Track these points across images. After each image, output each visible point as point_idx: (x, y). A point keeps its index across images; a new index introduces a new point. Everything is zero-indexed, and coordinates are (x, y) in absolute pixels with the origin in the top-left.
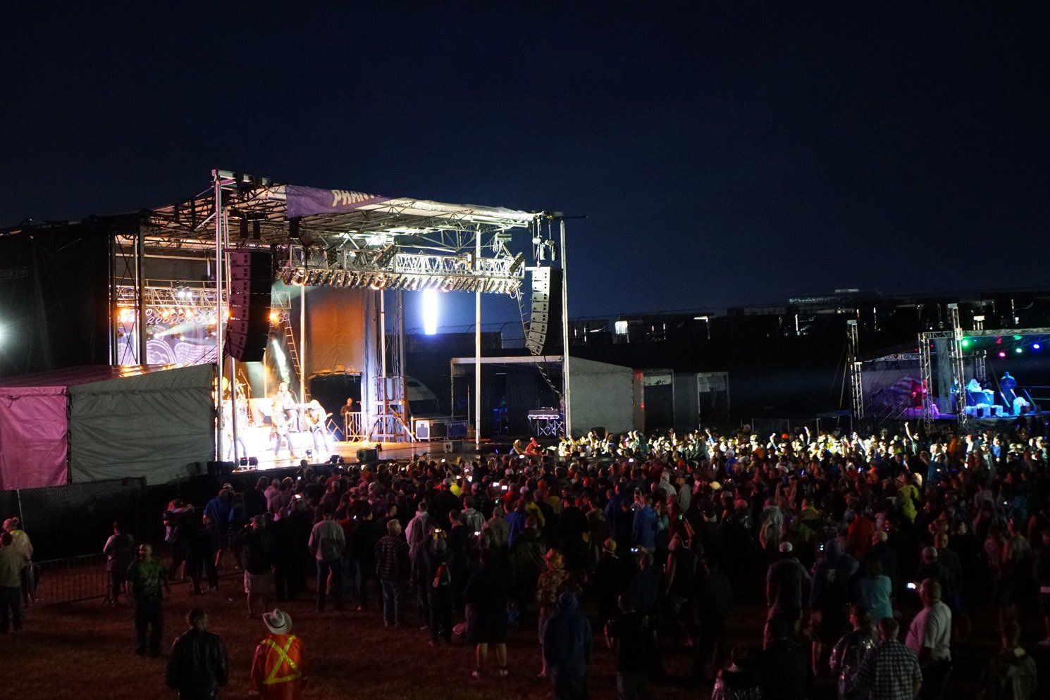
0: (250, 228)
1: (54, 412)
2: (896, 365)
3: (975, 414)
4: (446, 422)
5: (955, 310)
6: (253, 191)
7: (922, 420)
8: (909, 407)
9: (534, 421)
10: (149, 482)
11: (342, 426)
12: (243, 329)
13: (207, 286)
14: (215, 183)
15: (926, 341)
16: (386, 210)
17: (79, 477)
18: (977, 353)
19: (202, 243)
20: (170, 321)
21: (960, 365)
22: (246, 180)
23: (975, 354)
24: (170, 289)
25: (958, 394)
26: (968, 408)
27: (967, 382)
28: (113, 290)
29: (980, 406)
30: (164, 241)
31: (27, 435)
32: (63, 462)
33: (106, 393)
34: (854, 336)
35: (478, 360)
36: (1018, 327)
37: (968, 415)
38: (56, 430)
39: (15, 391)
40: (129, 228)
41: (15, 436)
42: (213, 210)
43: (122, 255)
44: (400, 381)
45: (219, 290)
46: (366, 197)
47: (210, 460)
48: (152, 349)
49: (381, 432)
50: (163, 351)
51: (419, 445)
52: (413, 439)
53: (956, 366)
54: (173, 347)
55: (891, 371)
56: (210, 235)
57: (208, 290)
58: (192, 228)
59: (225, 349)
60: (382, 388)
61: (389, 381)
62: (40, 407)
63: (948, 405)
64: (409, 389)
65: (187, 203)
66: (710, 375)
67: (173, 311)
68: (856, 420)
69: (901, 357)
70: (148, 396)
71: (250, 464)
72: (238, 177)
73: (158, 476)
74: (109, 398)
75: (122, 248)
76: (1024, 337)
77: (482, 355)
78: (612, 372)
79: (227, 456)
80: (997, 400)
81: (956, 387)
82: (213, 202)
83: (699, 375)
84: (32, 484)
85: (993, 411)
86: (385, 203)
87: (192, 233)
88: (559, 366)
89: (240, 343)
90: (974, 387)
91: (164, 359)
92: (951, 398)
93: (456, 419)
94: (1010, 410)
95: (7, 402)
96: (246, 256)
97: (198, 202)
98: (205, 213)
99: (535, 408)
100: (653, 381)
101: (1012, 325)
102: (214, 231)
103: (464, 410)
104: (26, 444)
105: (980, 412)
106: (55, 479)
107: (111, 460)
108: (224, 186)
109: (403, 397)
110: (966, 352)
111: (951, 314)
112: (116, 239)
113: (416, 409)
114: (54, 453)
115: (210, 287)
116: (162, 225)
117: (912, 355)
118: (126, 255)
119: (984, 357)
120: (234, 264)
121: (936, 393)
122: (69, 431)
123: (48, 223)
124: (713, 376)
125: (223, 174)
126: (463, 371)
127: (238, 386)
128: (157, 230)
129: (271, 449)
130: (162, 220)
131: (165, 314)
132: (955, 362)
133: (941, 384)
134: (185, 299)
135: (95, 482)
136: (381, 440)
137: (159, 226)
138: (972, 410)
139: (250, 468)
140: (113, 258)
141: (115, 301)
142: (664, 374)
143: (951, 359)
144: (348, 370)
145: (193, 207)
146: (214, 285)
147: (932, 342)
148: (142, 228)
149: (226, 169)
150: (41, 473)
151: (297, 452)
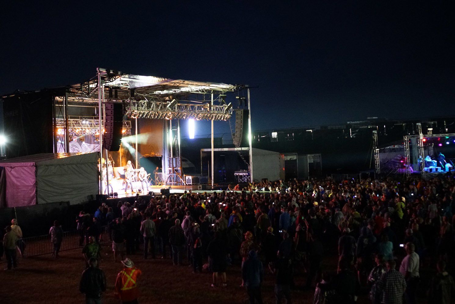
0: (113, 93)
1: (30, 174)
2: (394, 150)
3: (429, 171)
4: (199, 177)
5: (420, 126)
6: (114, 77)
7: (405, 174)
8: (400, 168)
9: (237, 176)
10: (71, 204)
11: (154, 179)
12: (111, 137)
14: (98, 73)
15: (407, 139)
16: (172, 85)
17: (41, 201)
18: (430, 144)
19: (93, 100)
20: (79, 134)
21: (422, 150)
22: (111, 72)
23: (429, 144)
24: (79, 120)
25: (421, 162)
26: (426, 168)
27: (425, 157)
28: (55, 120)
29: (431, 167)
30: (76, 99)
31: (19, 184)
32: (34, 195)
33: (52, 165)
34: (375, 137)
36: (447, 133)
37: (426, 171)
38: (31, 181)
39: (13, 164)
40: (61, 94)
41: (13, 184)
42: (97, 86)
43: (58, 105)
44: (179, 159)
45: (100, 120)
46: (163, 79)
47: (97, 194)
48: (72, 146)
49: (171, 181)
50: (76, 147)
51: (187, 187)
52: (185, 184)
53: (420, 150)
54: (81, 145)
55: (392, 153)
56: (96, 96)
57: (95, 120)
58: (88, 94)
59: (103, 146)
60: (171, 162)
61: (174, 159)
62: (23, 171)
64: (183, 163)
65: (86, 83)
67: (80, 130)
68: (377, 174)
69: (396, 146)
70: (70, 166)
71: (115, 196)
72: (108, 71)
73: (75, 200)
74: (53, 167)
75: (58, 102)
76: (450, 137)
77: (214, 148)
78: (271, 154)
79: (104, 192)
80: (438, 165)
81: (420, 159)
82: (97, 82)
83: (309, 155)
84: (20, 205)
85: (437, 169)
86: (171, 82)
88: (247, 152)
89: (110, 143)
90: (428, 159)
91: (77, 150)
92: (418, 164)
93: (203, 175)
94: (444, 169)
95: (10, 169)
96: (112, 106)
97: (90, 82)
99: (238, 170)
100: (288, 158)
101: (445, 132)
102: (98, 95)
103: (207, 171)
104: (17, 187)
105: (431, 170)
106: (31, 202)
107: (55, 194)
108: (101, 75)
109: (180, 166)
110: (425, 144)
111: (418, 127)
112: (56, 98)
113: (186, 171)
114: (30, 191)
115: (96, 119)
116: (75, 92)
117: (401, 146)
118: (60, 105)
119: (433, 146)
120: (106, 108)
121: (411, 162)
122: (36, 182)
123: (26, 91)
124: (314, 155)
125: (101, 70)
126: (205, 155)
127: (109, 162)
129: (123, 189)
130: (75, 90)
131: (77, 131)
132: (420, 149)
133: (414, 158)
134: (85, 124)
135: (48, 204)
137: (74, 93)
138: (428, 169)
139: (115, 197)
140: (54, 107)
141: (55, 125)
142: (293, 155)
143: (418, 147)
144: (156, 154)
145: (89, 84)
146: (98, 118)
147: (410, 140)
148: (67, 94)
149: (103, 68)
150: (24, 200)
151: (134, 191)
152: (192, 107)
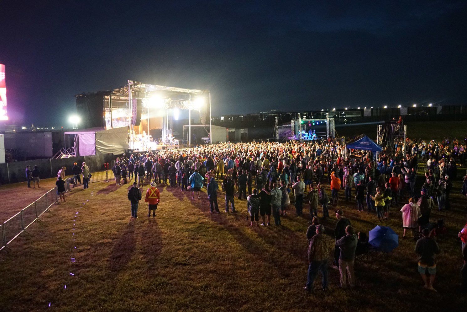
1: (92, 138)
2: (286, 127)
3: (304, 138)
4: (182, 140)
5: (299, 115)
6: (137, 85)
9: (203, 140)
10: (114, 154)
11: (158, 141)
12: (135, 118)
13: (126, 108)
14: (128, 83)
18: (304, 124)
19: (125, 98)
22: (136, 83)
24: (117, 109)
25: (300, 134)
27: (302, 131)
28: (105, 109)
29: (304, 137)
30: (116, 97)
31: (86, 143)
32: (94, 150)
33: (104, 133)
34: (277, 120)
35: (190, 126)
36: (313, 119)
38: (92, 141)
39: (83, 133)
40: (108, 94)
41: (83, 144)
42: (128, 90)
43: (106, 101)
44: (172, 130)
45: (129, 109)
46: (164, 87)
47: (128, 149)
48: (113, 123)
49: (167, 143)
53: (300, 127)
54: (118, 123)
55: (285, 129)
56: (127, 96)
58: (123, 94)
59: (131, 123)
60: (167, 132)
61: (169, 131)
62: (89, 136)
63: (298, 136)
64: (174, 133)
66: (243, 129)
69: (287, 125)
70: (113, 134)
71: (137, 150)
72: (134, 82)
73: (116, 153)
75: (106, 99)
76: (315, 121)
77: (191, 124)
78: (221, 129)
79: (132, 148)
80: (308, 135)
81: (300, 132)
82: (128, 88)
83: (241, 129)
84: (87, 155)
85: (308, 138)
86: (169, 88)
87: (123, 95)
88: (209, 127)
89: (135, 121)
90: (304, 132)
91: (117, 125)
92: (298, 135)
93: (185, 139)
94: (311, 138)
95: (81, 135)
97: (124, 88)
98: (126, 91)
99: (203, 137)
100: (230, 131)
101: (311, 118)
102: (128, 95)
103: (187, 138)
104: (85, 145)
105: (305, 138)
106: (93, 153)
108: (131, 84)
109: (172, 134)
110: (302, 124)
112: (105, 97)
113: (175, 137)
114: (92, 147)
117: (290, 125)
119: (306, 125)
120: (133, 102)
121: (295, 134)
122: (95, 142)
123: (89, 93)
125: (130, 81)
126: (186, 128)
127: (134, 132)
128: (115, 95)
129: (142, 147)
130: (116, 92)
133: (296, 132)
134: (121, 111)
135: (102, 154)
136: (167, 144)
140: (104, 101)
141: (105, 111)
142: (233, 129)
143: (298, 126)
144: (159, 128)
145: (123, 89)
147: (294, 122)
148: (111, 94)
149: (131, 80)
150: (89, 152)
151: (147, 148)
152: (179, 102)
